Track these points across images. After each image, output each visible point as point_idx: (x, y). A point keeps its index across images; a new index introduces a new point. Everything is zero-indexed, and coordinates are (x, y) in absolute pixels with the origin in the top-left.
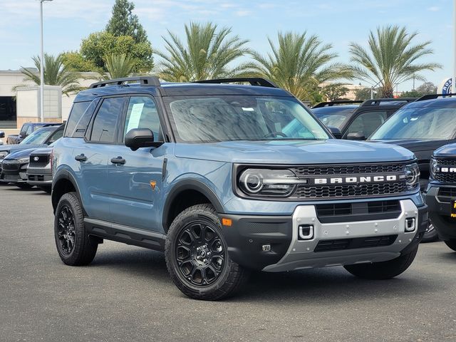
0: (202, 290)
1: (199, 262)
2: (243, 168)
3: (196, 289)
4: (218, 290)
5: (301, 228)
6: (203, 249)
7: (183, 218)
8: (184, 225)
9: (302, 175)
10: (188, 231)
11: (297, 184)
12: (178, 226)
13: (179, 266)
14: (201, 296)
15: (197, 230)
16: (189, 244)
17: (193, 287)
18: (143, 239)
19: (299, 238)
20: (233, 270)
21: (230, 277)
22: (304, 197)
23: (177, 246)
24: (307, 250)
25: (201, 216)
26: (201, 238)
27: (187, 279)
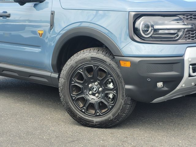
0: (96, 120)
1: (92, 97)
2: (138, 16)
3: (90, 119)
4: (112, 120)
5: (191, 66)
6: (95, 85)
7: (76, 60)
8: (77, 66)
9: (189, 21)
10: (81, 71)
11: (184, 29)
12: (72, 67)
13: (73, 100)
14: (96, 125)
15: (89, 70)
16: (82, 82)
17: (87, 118)
18: (30, 76)
19: (190, 76)
20: (126, 104)
21: (123, 110)
22: (190, 40)
23: (70, 83)
24: (192, 85)
25: (93, 59)
26: (93, 76)
27: (81, 111)
